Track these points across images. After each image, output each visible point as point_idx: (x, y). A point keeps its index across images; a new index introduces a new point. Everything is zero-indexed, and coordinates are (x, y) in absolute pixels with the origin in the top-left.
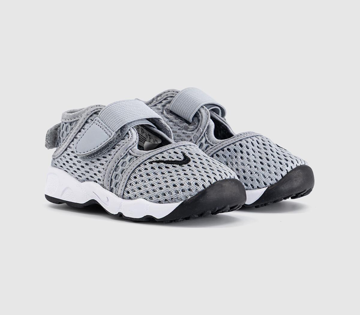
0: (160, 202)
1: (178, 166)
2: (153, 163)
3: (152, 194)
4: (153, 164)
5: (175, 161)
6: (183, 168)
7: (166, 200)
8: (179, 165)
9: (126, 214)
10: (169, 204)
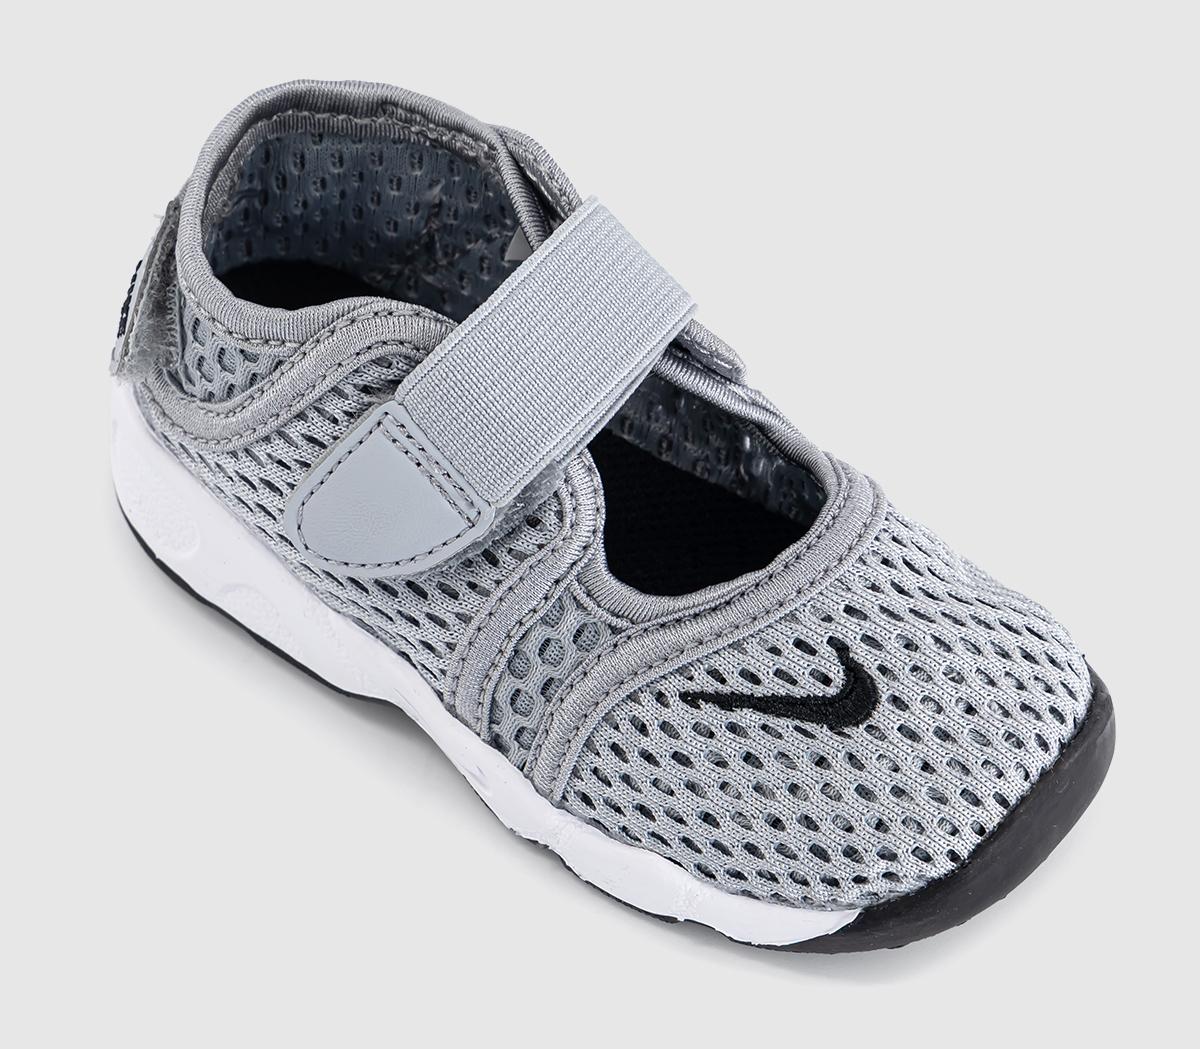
1: (823, 732)
4: (698, 707)
5: (806, 701)
6: (850, 745)
8: (831, 728)
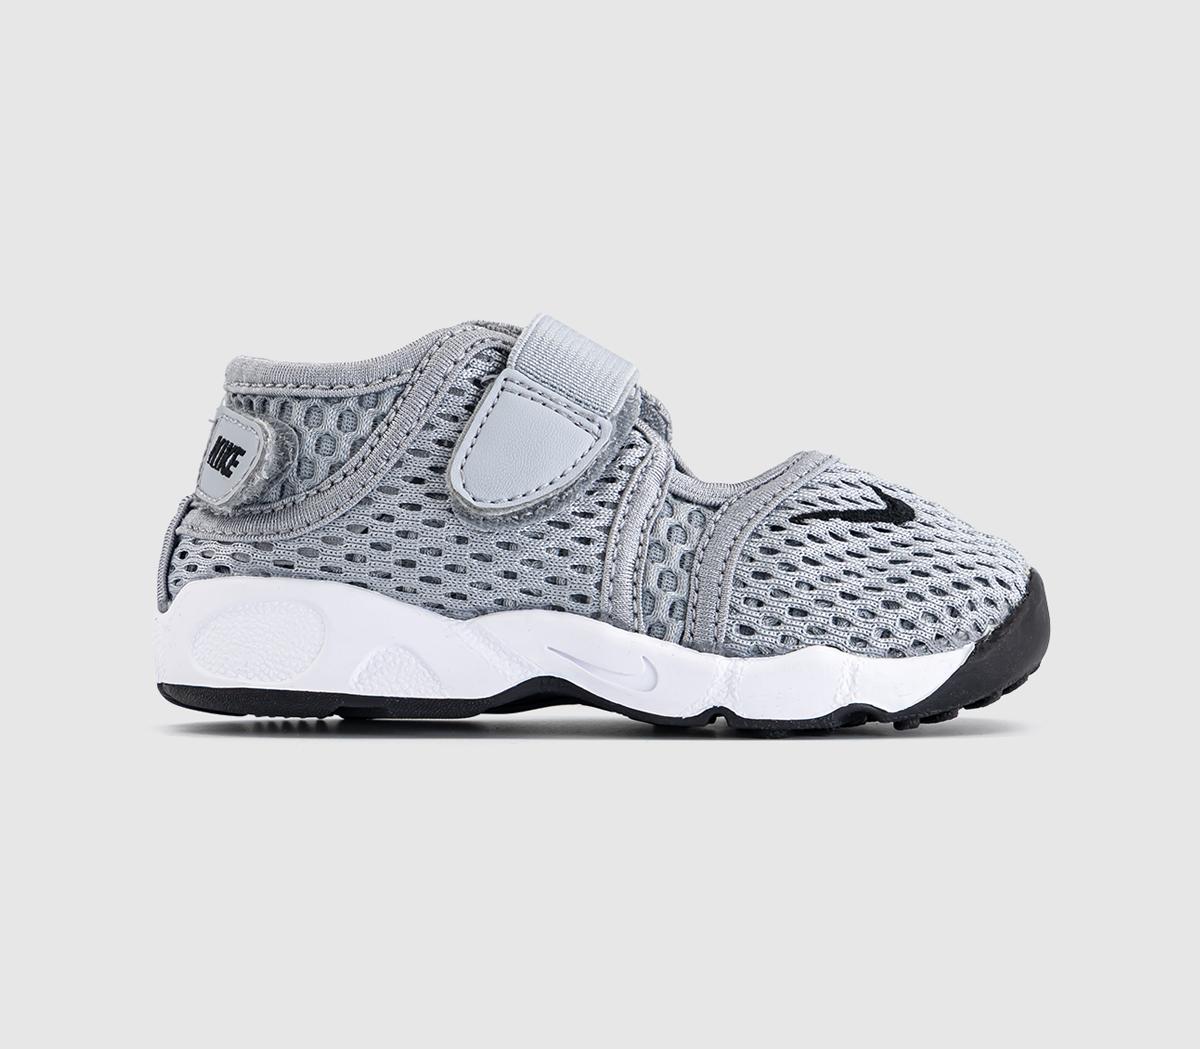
0: (894, 653)
1: (892, 527)
2: (806, 521)
3: (861, 627)
4: (806, 524)
7: (918, 644)
8: (897, 524)
9: (746, 711)
10: (927, 658)
